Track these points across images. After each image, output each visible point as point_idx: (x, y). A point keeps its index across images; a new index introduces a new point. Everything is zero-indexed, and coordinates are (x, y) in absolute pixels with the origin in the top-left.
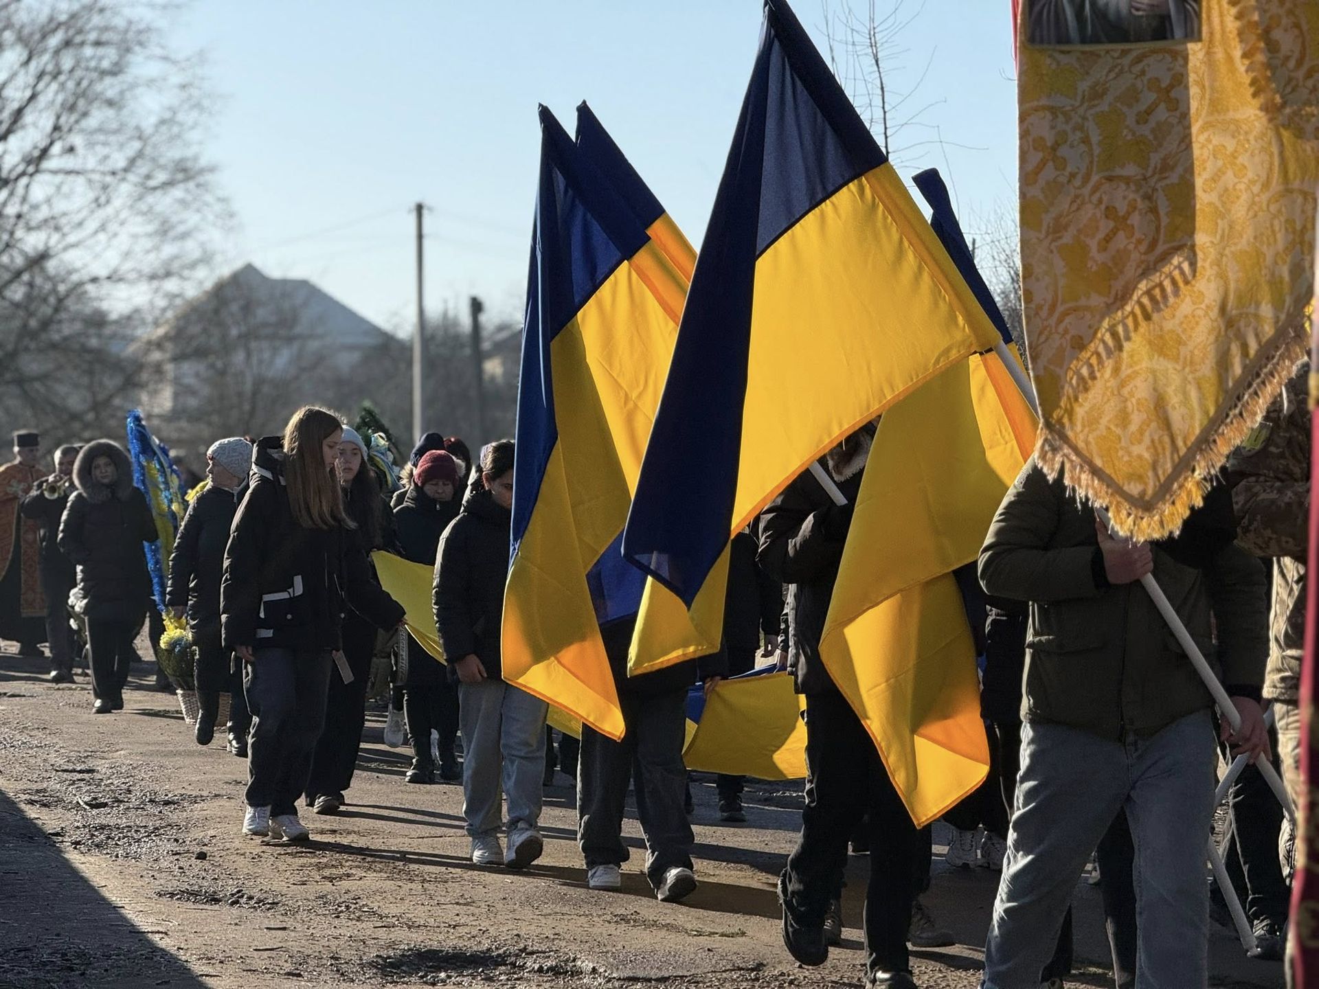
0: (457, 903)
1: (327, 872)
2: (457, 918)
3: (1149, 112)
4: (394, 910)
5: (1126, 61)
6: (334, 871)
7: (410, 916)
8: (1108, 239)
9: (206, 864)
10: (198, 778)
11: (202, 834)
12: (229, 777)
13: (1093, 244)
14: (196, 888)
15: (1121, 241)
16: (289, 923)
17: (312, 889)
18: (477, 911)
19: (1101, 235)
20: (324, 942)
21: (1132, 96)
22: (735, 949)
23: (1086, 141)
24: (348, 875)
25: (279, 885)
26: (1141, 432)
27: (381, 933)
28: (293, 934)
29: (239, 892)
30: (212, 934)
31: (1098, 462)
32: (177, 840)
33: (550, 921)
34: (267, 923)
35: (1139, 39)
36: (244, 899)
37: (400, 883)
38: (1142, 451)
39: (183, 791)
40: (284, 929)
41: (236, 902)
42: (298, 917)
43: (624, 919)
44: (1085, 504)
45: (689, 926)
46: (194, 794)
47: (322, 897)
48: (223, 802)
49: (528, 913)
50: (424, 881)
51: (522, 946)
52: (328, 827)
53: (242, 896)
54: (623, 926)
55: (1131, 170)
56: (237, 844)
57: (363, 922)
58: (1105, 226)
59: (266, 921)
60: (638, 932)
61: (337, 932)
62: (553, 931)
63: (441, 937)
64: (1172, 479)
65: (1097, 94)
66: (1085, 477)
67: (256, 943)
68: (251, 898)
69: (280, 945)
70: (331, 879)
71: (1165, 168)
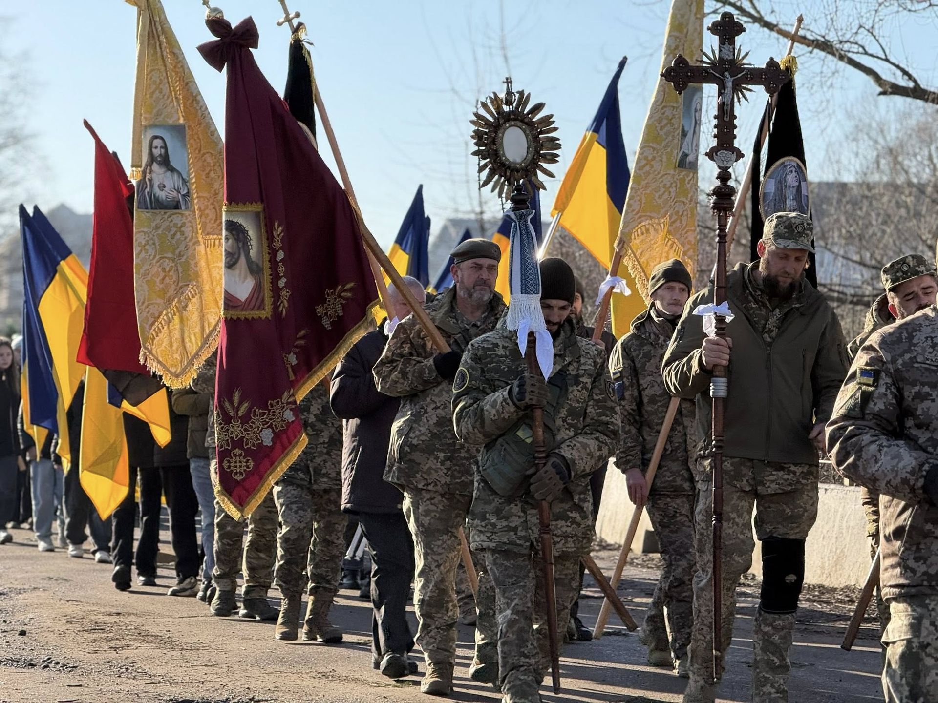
0: (206, 665)
1: (113, 644)
2: (205, 676)
3: (175, 234)
4: (160, 671)
5: (166, 217)
6: (118, 643)
7: (171, 675)
8: (163, 279)
9: (25, 639)
10: (23, 575)
11: (23, 617)
12: (45, 575)
13: (158, 280)
14: (18, 657)
15: (167, 280)
16: (85, 681)
17: (101, 657)
18: (219, 671)
19: (160, 278)
20: (109, 695)
21: (168, 229)
22: (403, 696)
23: (154, 244)
24: (128, 646)
25: (78, 654)
26: (177, 349)
27: (150, 688)
28: (87, 690)
29: (49, 659)
30: (28, 691)
31: (161, 359)
32: (5, 622)
33: (272, 678)
34: (68, 682)
35: (170, 209)
36: (53, 664)
37: (165, 651)
38: (177, 356)
39: (11, 586)
40: (80, 686)
41: (47, 666)
42: (91, 677)
43: (325, 675)
44: (154, 374)
45: (370, 680)
46: (19, 587)
47: (108, 662)
48: (39, 593)
49: (256, 671)
50: (182, 649)
51: (251, 696)
52: (115, 611)
53: (51, 662)
54: (324, 680)
55: (170, 255)
56: (49, 623)
57: (137, 679)
58: (162, 274)
59: (68, 680)
60: (333, 685)
61: (118, 688)
62: (274, 685)
63: (193, 690)
64: (186, 367)
65: (157, 228)
66: (155, 364)
67: (60, 696)
68: (57, 663)
69: (77, 698)
70: (116, 649)
71: (180, 255)
